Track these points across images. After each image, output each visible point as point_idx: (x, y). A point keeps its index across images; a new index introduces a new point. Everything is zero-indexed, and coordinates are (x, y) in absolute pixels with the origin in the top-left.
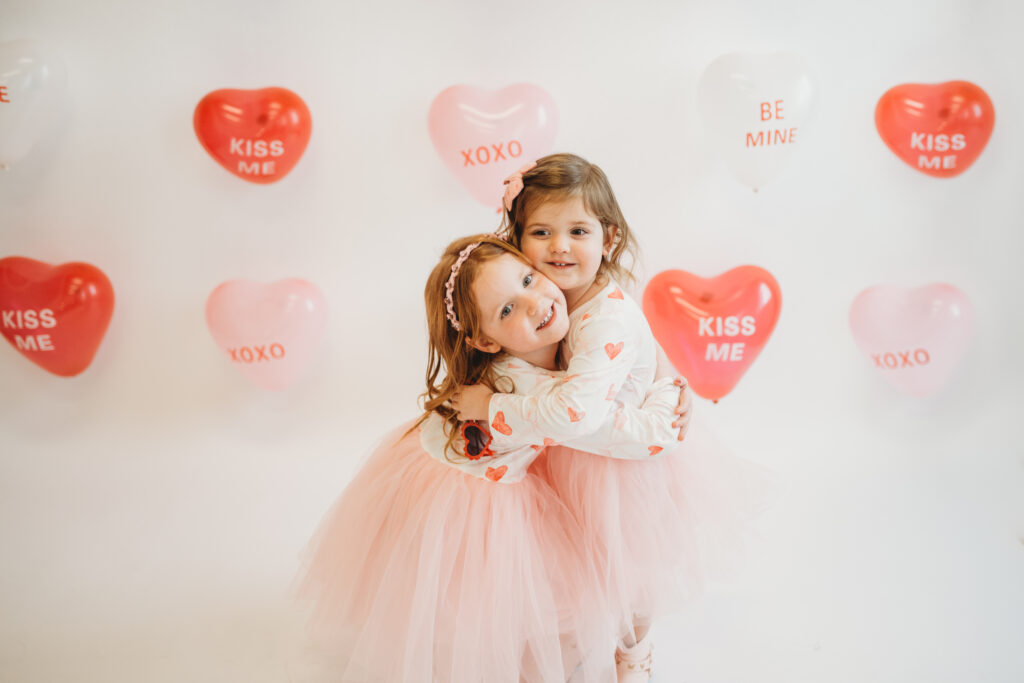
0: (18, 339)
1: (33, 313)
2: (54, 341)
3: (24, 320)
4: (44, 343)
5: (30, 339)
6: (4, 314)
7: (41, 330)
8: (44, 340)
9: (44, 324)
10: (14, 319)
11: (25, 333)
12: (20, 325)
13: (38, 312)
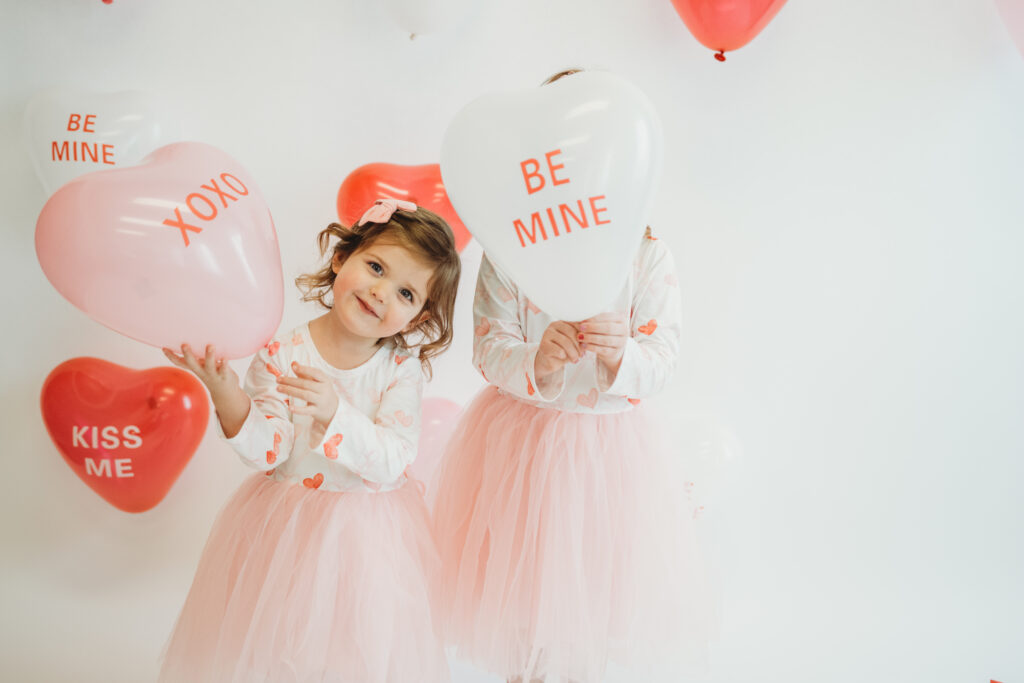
0: (89, 462)
1: (115, 430)
2: (136, 466)
3: (101, 439)
4: (121, 468)
5: (105, 463)
6: (75, 429)
7: (121, 452)
8: (123, 465)
9: (127, 444)
10: (88, 437)
11: (97, 455)
12: (95, 445)
13: (120, 430)
